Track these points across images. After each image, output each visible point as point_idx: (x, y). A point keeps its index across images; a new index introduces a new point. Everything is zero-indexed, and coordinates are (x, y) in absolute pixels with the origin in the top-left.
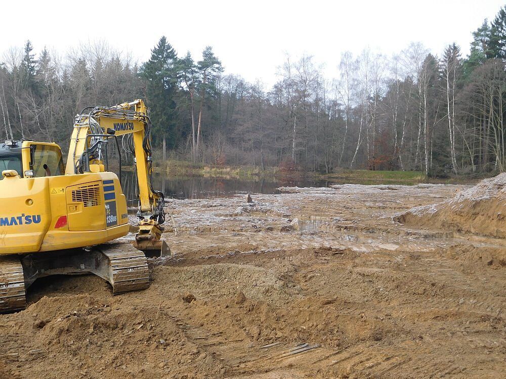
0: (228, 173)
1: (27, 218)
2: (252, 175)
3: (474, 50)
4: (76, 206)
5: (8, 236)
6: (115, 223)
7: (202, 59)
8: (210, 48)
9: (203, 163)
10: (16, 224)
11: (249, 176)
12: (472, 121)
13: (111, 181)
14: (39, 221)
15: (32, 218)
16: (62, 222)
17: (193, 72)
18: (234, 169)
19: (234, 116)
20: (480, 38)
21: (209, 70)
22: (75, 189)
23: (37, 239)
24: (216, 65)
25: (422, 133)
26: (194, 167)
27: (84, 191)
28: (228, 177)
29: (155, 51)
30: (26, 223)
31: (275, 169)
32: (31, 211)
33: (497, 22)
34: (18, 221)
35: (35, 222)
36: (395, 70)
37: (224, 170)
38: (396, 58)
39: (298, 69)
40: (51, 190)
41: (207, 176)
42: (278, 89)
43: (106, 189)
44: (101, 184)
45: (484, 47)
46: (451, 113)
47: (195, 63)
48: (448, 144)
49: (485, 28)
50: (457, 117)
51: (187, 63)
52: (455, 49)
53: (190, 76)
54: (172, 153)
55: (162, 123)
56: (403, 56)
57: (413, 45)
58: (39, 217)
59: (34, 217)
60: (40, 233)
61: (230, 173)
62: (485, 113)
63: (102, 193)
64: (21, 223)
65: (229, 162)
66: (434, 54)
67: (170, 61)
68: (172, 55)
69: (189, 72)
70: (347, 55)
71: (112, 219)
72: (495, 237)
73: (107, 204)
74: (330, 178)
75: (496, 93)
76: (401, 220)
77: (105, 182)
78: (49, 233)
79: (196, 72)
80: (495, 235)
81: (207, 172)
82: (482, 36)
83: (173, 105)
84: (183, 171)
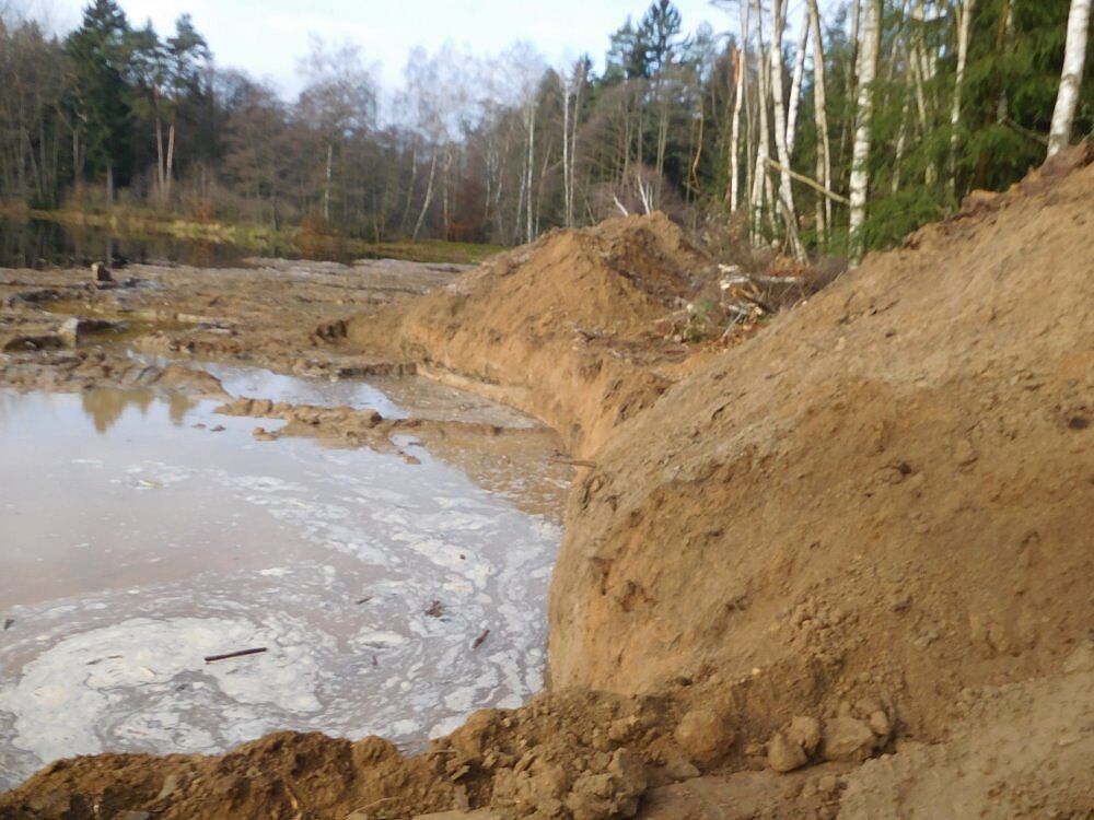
0: (216, 233)
2: (256, 237)
3: (610, 64)
7: (174, 34)
8: (189, 17)
9: (175, 214)
11: (251, 239)
12: (597, 174)
17: (157, 55)
18: (229, 225)
19: (223, 138)
20: (619, 45)
21: (186, 54)
24: (200, 48)
25: (526, 187)
26: (161, 219)
28: (217, 239)
29: (90, 12)
31: (296, 231)
33: (646, 23)
36: (490, 85)
37: (210, 227)
38: (493, 64)
39: (335, 67)
41: (181, 235)
42: (305, 98)
45: (624, 59)
46: (569, 158)
47: (162, 40)
48: (562, 206)
49: (627, 30)
50: (576, 166)
51: (147, 39)
52: (588, 64)
53: (151, 60)
54: (124, 193)
55: (105, 142)
56: (504, 63)
57: (519, 45)
61: (217, 232)
62: (618, 164)
65: (218, 214)
66: (557, 69)
67: (118, 32)
68: (120, 22)
69: (150, 56)
70: (418, 53)
72: (483, 380)
74: (381, 249)
75: (635, 132)
76: (336, 332)
79: (164, 56)
80: (483, 374)
81: (181, 228)
82: (622, 42)
83: (125, 109)
84: (140, 225)
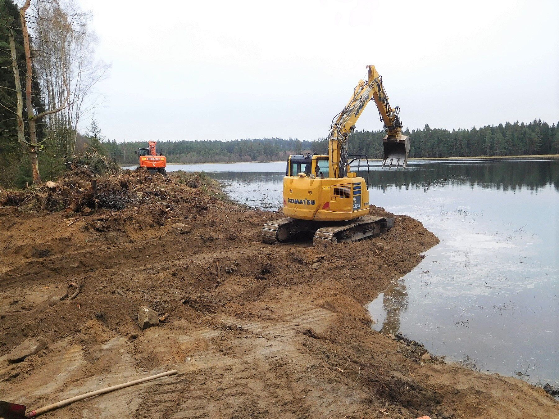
1: (308, 201)
4: (335, 198)
5: (298, 209)
6: (359, 208)
10: (302, 204)
13: (360, 183)
14: (314, 204)
15: (310, 202)
16: (327, 206)
22: (336, 187)
23: (312, 213)
27: (341, 189)
30: (307, 204)
32: (310, 197)
34: (303, 202)
35: (312, 204)
40: (323, 187)
43: (355, 188)
44: (351, 185)
58: (314, 201)
59: (312, 201)
60: (314, 211)
63: (352, 191)
64: (305, 204)
71: (357, 206)
73: (354, 197)
77: (355, 184)
78: (319, 211)
